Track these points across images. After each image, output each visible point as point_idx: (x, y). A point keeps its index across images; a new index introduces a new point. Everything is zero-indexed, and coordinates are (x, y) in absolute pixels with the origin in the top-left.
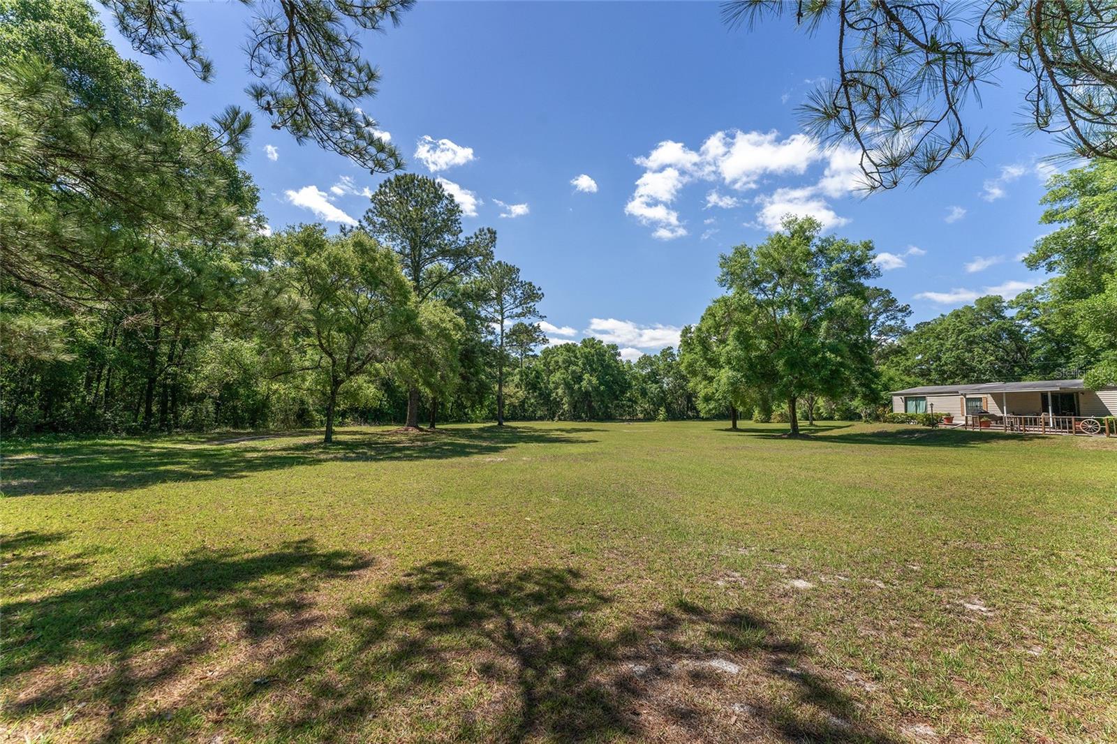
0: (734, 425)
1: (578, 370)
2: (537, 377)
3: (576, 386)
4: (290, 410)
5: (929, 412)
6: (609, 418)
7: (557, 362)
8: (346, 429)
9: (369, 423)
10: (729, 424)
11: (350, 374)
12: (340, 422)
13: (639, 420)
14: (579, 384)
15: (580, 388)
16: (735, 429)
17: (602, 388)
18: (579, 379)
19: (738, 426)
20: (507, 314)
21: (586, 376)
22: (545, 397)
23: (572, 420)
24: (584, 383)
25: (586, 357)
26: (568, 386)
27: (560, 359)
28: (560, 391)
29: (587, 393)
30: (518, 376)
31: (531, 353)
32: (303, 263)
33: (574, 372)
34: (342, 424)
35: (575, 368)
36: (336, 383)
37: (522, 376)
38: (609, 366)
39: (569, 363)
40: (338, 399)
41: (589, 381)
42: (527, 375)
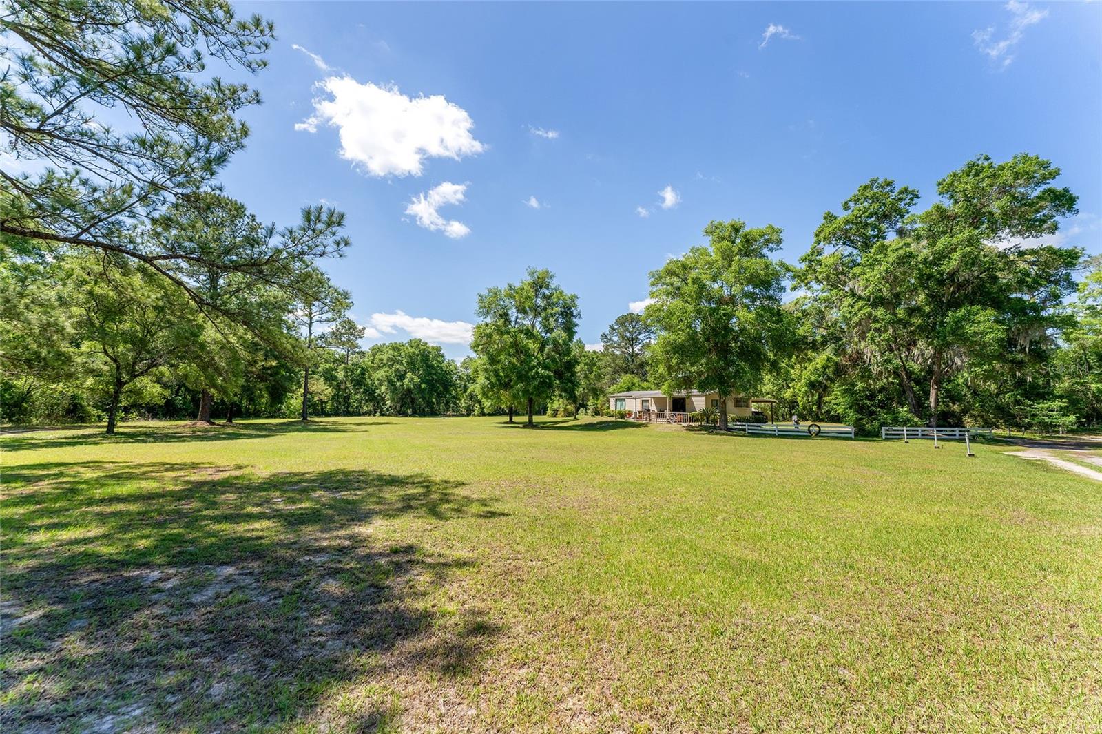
0: (511, 419)
1: (402, 368)
2: (363, 374)
3: (399, 384)
4: (58, 405)
5: (622, 409)
6: (434, 413)
7: (381, 360)
8: (130, 424)
9: (158, 418)
10: (507, 419)
11: (134, 376)
12: (122, 418)
13: (462, 415)
14: (401, 381)
15: (402, 385)
16: (511, 421)
17: (423, 386)
18: (402, 377)
19: (514, 420)
20: (315, 318)
21: (409, 375)
22: (371, 394)
23: (396, 415)
24: (406, 381)
25: (410, 357)
26: (391, 382)
27: (385, 358)
28: (383, 388)
29: (409, 390)
30: (343, 373)
31: (357, 350)
32: (90, 293)
33: (397, 370)
34: (123, 420)
35: (398, 366)
36: (120, 384)
37: (347, 372)
38: (432, 366)
39: (393, 361)
40: (122, 397)
41: (411, 380)
42: (352, 372)
